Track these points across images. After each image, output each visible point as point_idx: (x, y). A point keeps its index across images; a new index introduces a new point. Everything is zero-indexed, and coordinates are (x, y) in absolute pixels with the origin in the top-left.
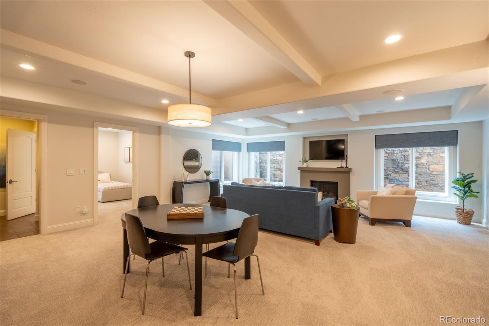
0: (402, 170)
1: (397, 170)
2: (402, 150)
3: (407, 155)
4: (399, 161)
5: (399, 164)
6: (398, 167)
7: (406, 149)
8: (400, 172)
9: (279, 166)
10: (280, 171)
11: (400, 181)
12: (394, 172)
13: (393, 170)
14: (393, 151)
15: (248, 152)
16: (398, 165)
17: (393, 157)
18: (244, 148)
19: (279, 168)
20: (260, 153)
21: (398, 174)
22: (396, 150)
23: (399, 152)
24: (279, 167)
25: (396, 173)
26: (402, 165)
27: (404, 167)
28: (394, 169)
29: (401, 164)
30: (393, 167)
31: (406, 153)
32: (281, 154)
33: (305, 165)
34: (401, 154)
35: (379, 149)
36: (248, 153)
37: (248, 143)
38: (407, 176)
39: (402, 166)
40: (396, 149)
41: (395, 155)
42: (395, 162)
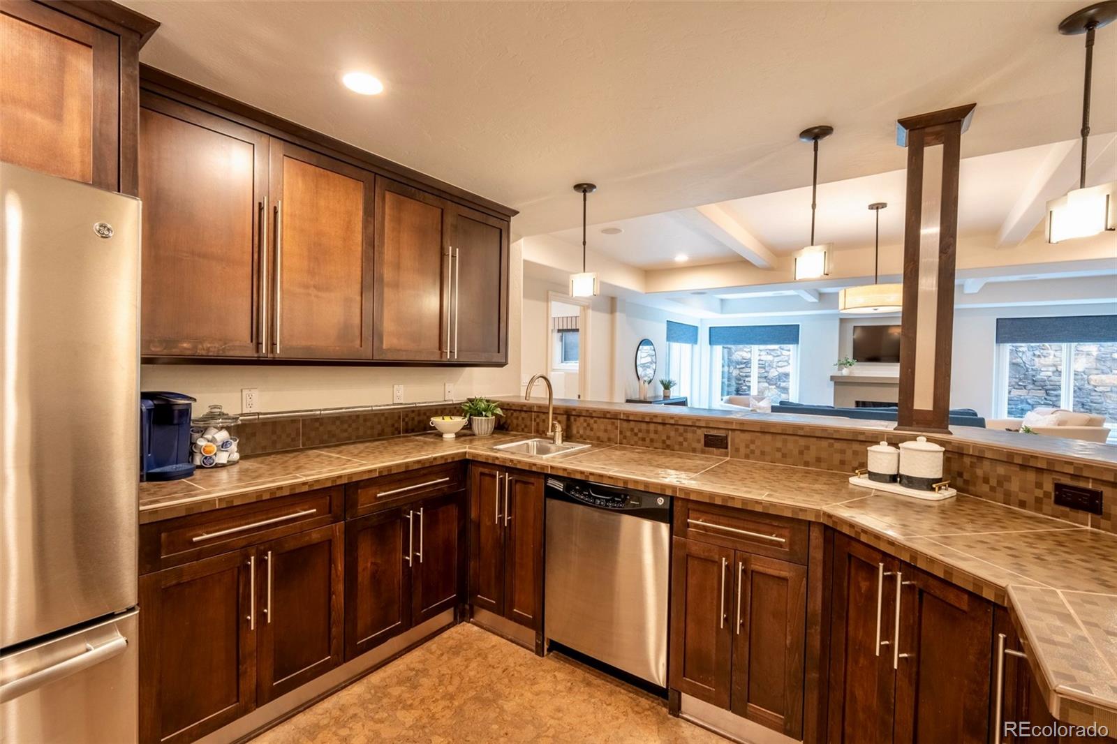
0: (1034, 384)
1: (1023, 382)
2: (1035, 347)
3: (1044, 354)
4: (1028, 366)
5: (1027, 371)
6: (1026, 378)
7: (1043, 345)
8: (1031, 386)
9: (766, 372)
10: (766, 382)
11: (1029, 404)
12: (1017, 387)
13: (1014, 383)
14: (1016, 347)
15: (710, 344)
16: (1025, 375)
17: (1015, 359)
18: (704, 335)
19: (766, 377)
20: (723, 347)
21: (1025, 391)
22: (1021, 346)
23: (1029, 350)
24: (766, 374)
25: (1022, 389)
26: (1034, 373)
27: (1038, 377)
28: (1017, 380)
29: (1031, 372)
30: (1016, 378)
31: (1042, 351)
32: (770, 350)
33: (845, 372)
34: (1032, 353)
35: (1001, 344)
36: (709, 346)
37: (710, 328)
38: (1045, 395)
39: (1034, 376)
40: (1023, 345)
41: (1020, 354)
42: (1019, 368)
